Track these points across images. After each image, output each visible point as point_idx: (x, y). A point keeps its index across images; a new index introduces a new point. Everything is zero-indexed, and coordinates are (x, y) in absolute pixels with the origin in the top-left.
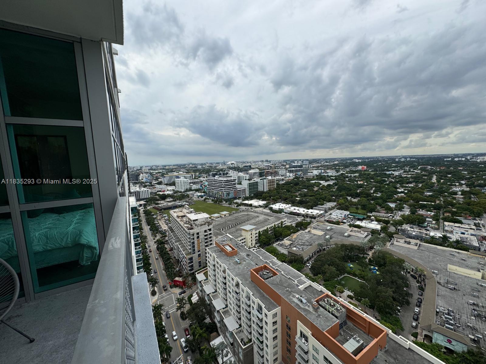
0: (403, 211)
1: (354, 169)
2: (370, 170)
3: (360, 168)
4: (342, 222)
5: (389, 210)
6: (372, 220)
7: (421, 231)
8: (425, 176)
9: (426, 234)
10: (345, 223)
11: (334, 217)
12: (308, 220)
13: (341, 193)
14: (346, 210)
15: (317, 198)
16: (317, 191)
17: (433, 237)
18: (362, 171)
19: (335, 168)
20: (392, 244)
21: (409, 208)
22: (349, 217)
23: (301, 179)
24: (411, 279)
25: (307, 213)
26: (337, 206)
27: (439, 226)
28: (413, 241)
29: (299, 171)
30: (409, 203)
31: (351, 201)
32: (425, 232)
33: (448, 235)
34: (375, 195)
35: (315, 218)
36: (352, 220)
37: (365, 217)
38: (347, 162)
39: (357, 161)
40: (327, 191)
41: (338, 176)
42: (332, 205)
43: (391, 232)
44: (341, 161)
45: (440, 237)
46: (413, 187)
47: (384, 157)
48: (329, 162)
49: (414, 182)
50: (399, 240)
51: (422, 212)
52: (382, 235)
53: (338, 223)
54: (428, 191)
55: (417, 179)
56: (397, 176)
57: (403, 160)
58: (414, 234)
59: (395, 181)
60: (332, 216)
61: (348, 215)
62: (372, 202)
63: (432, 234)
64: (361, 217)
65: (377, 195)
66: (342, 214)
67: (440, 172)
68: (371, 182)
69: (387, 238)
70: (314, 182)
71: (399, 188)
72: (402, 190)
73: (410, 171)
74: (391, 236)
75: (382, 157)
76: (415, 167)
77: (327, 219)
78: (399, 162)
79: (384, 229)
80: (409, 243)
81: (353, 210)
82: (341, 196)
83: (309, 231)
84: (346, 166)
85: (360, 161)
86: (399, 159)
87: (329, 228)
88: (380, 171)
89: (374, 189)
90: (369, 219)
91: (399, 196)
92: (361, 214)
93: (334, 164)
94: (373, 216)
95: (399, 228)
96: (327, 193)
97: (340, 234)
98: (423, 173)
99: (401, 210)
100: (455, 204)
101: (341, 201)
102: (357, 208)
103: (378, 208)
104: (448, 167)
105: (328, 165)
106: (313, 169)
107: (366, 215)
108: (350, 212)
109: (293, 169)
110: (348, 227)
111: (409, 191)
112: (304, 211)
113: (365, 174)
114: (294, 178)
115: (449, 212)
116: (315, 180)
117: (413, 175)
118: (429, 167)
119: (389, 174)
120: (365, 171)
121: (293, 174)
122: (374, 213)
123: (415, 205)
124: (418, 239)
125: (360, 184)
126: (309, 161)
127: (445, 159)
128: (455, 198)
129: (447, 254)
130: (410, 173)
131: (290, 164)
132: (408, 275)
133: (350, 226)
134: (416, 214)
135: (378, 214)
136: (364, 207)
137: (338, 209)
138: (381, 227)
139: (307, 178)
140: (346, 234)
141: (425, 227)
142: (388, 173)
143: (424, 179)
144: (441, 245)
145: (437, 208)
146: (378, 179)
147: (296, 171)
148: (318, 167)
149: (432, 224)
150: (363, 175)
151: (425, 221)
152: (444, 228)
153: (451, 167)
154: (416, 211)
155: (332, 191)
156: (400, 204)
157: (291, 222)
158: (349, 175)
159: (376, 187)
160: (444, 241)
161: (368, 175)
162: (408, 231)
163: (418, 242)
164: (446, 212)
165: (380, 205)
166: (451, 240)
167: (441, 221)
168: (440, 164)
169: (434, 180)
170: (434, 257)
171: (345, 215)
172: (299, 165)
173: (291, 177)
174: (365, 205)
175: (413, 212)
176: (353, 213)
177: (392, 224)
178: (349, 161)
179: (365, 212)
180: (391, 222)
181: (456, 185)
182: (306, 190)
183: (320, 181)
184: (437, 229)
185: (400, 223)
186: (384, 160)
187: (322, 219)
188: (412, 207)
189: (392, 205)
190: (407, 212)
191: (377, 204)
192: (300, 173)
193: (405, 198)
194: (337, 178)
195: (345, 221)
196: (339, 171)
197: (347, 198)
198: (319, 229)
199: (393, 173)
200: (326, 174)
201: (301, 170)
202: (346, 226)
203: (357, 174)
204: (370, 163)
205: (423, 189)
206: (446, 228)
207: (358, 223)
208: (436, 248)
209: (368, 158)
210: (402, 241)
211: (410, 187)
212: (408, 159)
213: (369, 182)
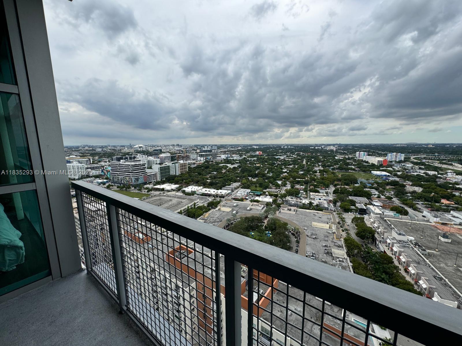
0: (286, 186)
1: (253, 154)
2: (265, 155)
3: (257, 153)
4: (245, 199)
5: (278, 186)
6: (267, 195)
7: (297, 200)
8: (299, 159)
9: (300, 202)
10: (247, 199)
11: (239, 195)
12: (218, 199)
13: (244, 175)
14: (248, 188)
15: (225, 180)
16: (225, 173)
17: (304, 204)
18: (259, 156)
19: (239, 153)
20: (280, 212)
21: (290, 184)
22: (250, 194)
23: (211, 163)
24: (292, 236)
25: (217, 193)
26: (241, 185)
27: (307, 196)
28: (293, 208)
29: (209, 155)
30: (290, 180)
31: (252, 180)
32: (299, 200)
33: (312, 201)
34: (268, 175)
35: (223, 197)
36: (253, 196)
37: (262, 193)
38: (248, 148)
39: (255, 147)
40: (233, 173)
41: (241, 160)
42: (237, 185)
43: (279, 203)
44: (243, 147)
45: (308, 203)
46: (292, 168)
47: (274, 145)
48: (234, 148)
49: (293, 164)
50: (284, 208)
51: (298, 186)
52: (274, 206)
53: (242, 200)
54: (301, 171)
55: (295, 162)
56: (282, 159)
57: (286, 147)
58: (293, 203)
59: (281, 164)
60: (238, 194)
61: (249, 193)
62: (266, 181)
63: (303, 202)
64: (259, 193)
65: (270, 175)
66: (245, 192)
67: (308, 157)
68: (265, 164)
69: (277, 208)
70: (222, 165)
71: (284, 169)
72: (286, 170)
73: (290, 156)
74: (279, 206)
75: (273, 145)
76: (293, 153)
77: (234, 197)
78: (283, 149)
79: (275, 201)
80: (290, 210)
81: (253, 188)
82: (244, 177)
83: (219, 209)
84: (247, 152)
85: (258, 147)
86: (284, 146)
87: (235, 204)
88: (271, 155)
89: (267, 170)
90: (264, 195)
91: (283, 175)
92: (259, 191)
93: (238, 149)
94: (267, 192)
95: (284, 199)
96: (233, 175)
97: (244, 209)
98: (298, 157)
99: (285, 186)
100: (316, 180)
101: (244, 181)
102: (256, 187)
103: (271, 185)
104: (312, 153)
105: (233, 150)
106: (221, 154)
107: (263, 191)
108: (251, 190)
109: (204, 153)
110: (250, 203)
111: (290, 171)
112: (214, 192)
113: (261, 158)
114: (205, 162)
115: (313, 185)
116: (222, 164)
117: (292, 159)
118: (302, 153)
119: (278, 158)
120: (261, 155)
121: (204, 158)
122: (268, 190)
123: (294, 182)
124: (295, 206)
125: (258, 166)
126: (217, 146)
127: (311, 148)
128: (315, 176)
129: (312, 215)
130: (290, 157)
131: (200, 149)
132: (290, 234)
133: (251, 201)
134: (294, 188)
135: (270, 190)
136: (261, 185)
137: (242, 188)
138: (273, 200)
139: (216, 162)
140: (248, 208)
141: (299, 197)
142: (276, 157)
143: (299, 162)
144: (308, 209)
145: (306, 183)
146: (270, 162)
147: (206, 155)
148: (225, 152)
149: (303, 194)
150: (260, 159)
151: (299, 193)
152: (310, 197)
153: (313, 153)
154: (294, 186)
155: (237, 173)
156: (284, 181)
157: (203, 203)
158: (250, 159)
159: (269, 169)
160: (310, 206)
161: (263, 159)
162: (290, 201)
163: (295, 208)
164: (311, 185)
165: (272, 183)
166: (314, 205)
167: (308, 192)
168: (308, 151)
169: (304, 163)
170: (305, 218)
171: (248, 192)
172: (209, 149)
173: (202, 161)
174: (262, 183)
175: (292, 187)
176: (253, 190)
177: (280, 197)
178: (249, 147)
179: (261, 189)
180: (279, 195)
181: (316, 166)
182: (215, 173)
183: (227, 165)
184: (306, 198)
185: (284, 196)
186: (274, 148)
187: (230, 198)
188: (292, 183)
189: (280, 182)
190: (289, 187)
191: (269, 182)
192: (210, 157)
193: (287, 176)
194: (240, 162)
195: (247, 198)
196: (242, 156)
197: (248, 179)
198: (228, 206)
199: (280, 157)
200: (232, 159)
201: (211, 155)
202: (248, 202)
203: (255, 159)
204: (265, 149)
205: (298, 169)
206: (311, 197)
207: (257, 198)
208: (306, 212)
209: (263, 145)
210: (286, 209)
211: (290, 168)
212: (289, 147)
213: (264, 165)
